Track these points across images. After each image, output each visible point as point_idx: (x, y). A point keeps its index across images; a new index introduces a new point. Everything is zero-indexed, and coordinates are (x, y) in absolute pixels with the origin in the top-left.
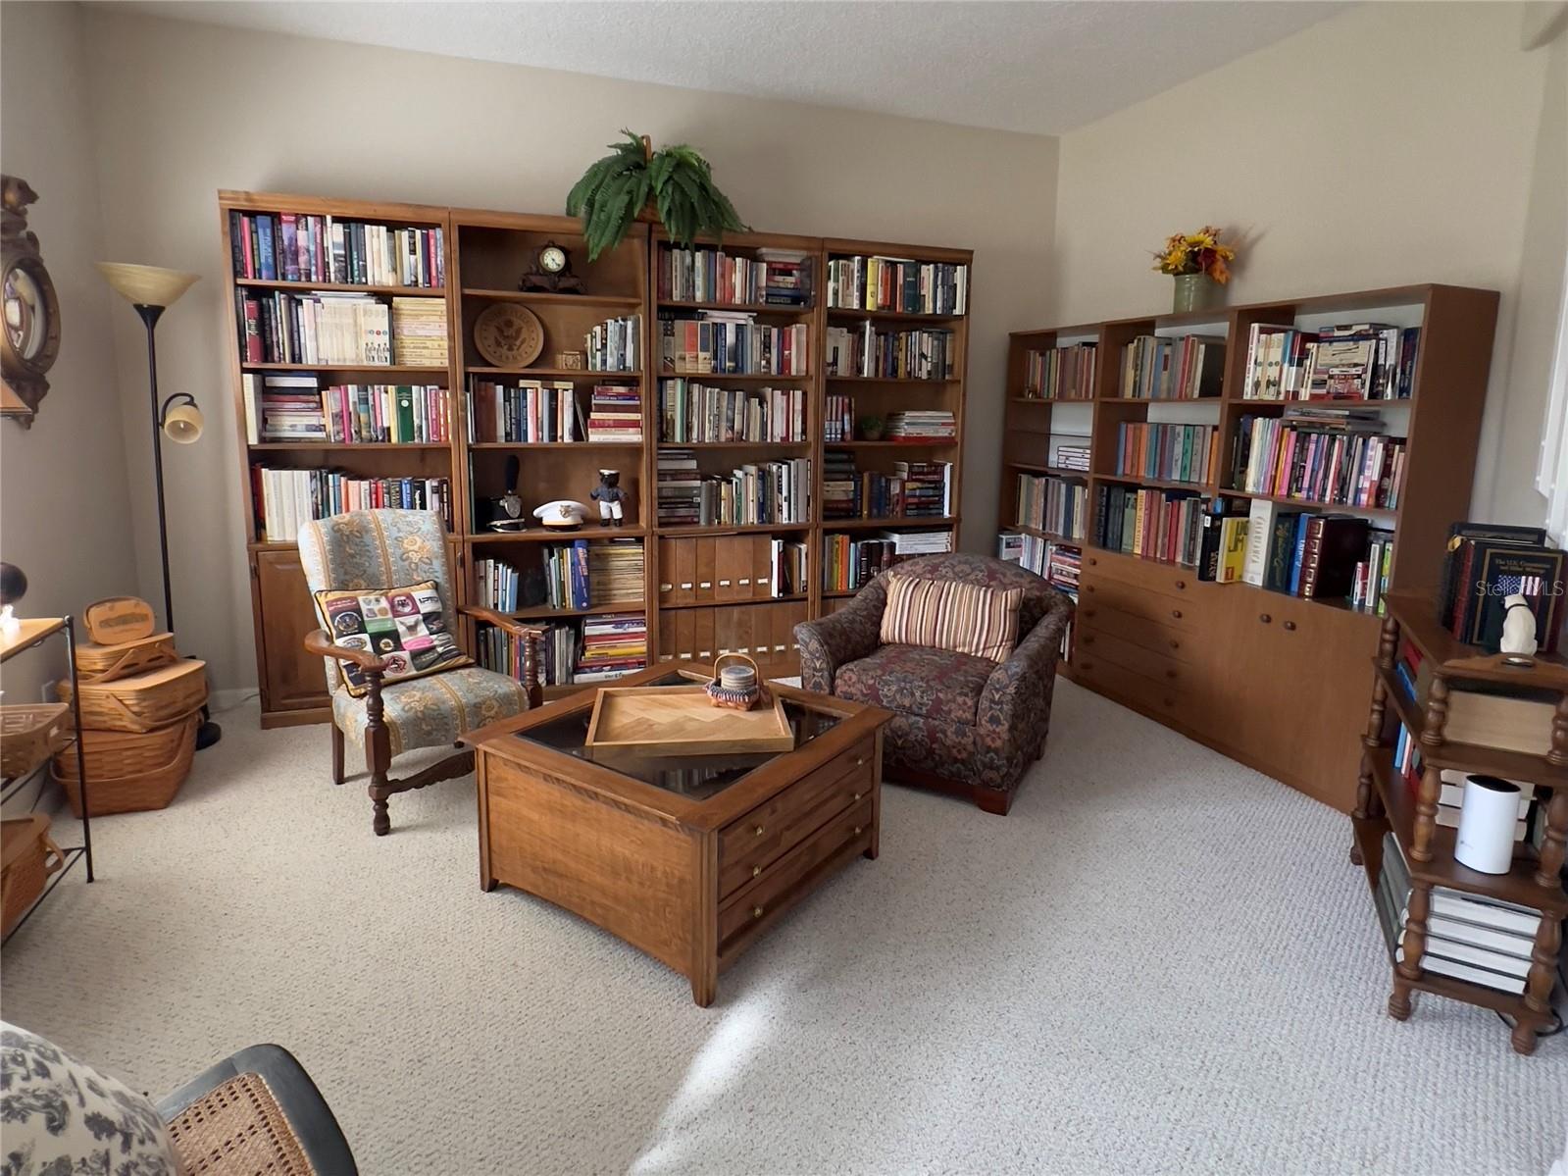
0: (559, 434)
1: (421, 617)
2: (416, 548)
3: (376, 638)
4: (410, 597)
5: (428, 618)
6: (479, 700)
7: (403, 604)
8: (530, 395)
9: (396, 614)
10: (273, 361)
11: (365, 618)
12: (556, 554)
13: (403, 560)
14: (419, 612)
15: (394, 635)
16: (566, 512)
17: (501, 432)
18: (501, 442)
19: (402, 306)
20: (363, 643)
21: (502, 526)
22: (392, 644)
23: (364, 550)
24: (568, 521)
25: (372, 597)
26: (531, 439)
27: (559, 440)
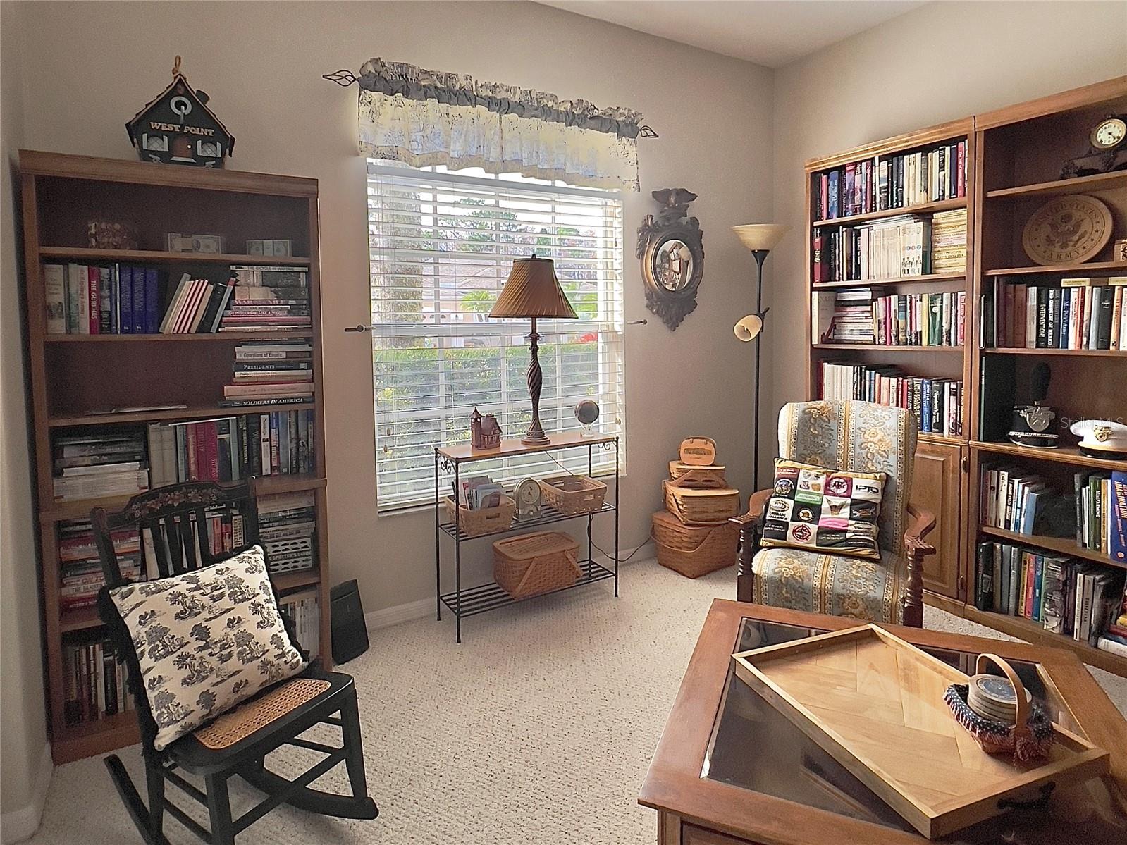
0: (1113, 340)
1: (849, 501)
2: (876, 440)
3: (799, 506)
4: (849, 481)
5: (856, 504)
6: (844, 592)
7: (838, 486)
8: (1074, 296)
9: (827, 491)
10: (835, 281)
11: (798, 488)
12: (1091, 484)
13: (862, 449)
14: (849, 497)
15: (816, 510)
16: (1105, 435)
17: (1032, 336)
18: (1031, 348)
19: (941, 221)
20: (786, 507)
21: (1023, 440)
22: (811, 516)
23: (827, 434)
24: (1107, 446)
25: (814, 473)
26: (1072, 345)
27: (1112, 348)
